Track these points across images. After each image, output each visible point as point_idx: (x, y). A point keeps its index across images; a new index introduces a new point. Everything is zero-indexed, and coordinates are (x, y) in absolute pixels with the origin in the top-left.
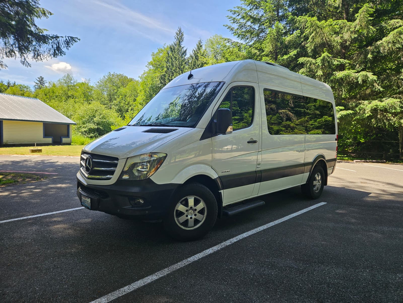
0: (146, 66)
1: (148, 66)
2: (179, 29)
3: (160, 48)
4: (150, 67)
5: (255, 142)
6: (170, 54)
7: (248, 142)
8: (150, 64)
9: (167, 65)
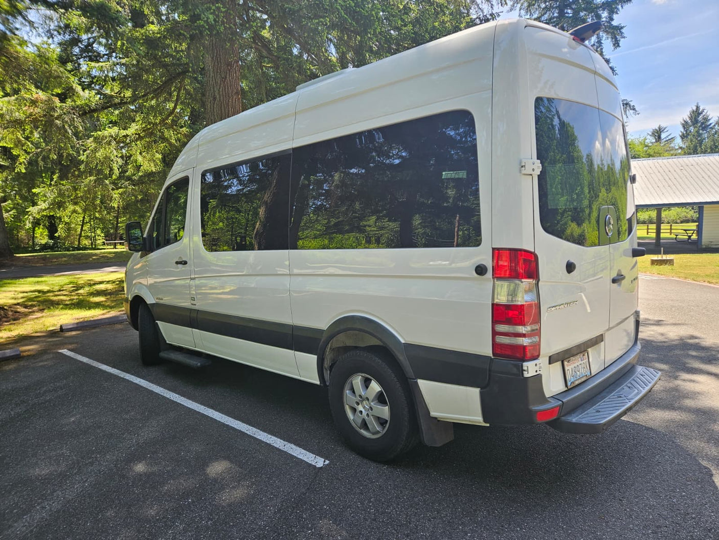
5: (185, 263)
7: (177, 263)
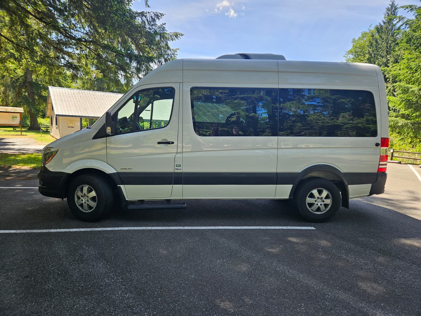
0: (344, 56)
1: (346, 56)
2: (391, 3)
3: (364, 32)
4: (348, 56)
6: (377, 36)
7: (159, 143)
8: (350, 52)
9: (369, 50)
